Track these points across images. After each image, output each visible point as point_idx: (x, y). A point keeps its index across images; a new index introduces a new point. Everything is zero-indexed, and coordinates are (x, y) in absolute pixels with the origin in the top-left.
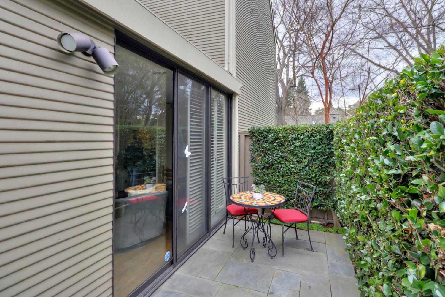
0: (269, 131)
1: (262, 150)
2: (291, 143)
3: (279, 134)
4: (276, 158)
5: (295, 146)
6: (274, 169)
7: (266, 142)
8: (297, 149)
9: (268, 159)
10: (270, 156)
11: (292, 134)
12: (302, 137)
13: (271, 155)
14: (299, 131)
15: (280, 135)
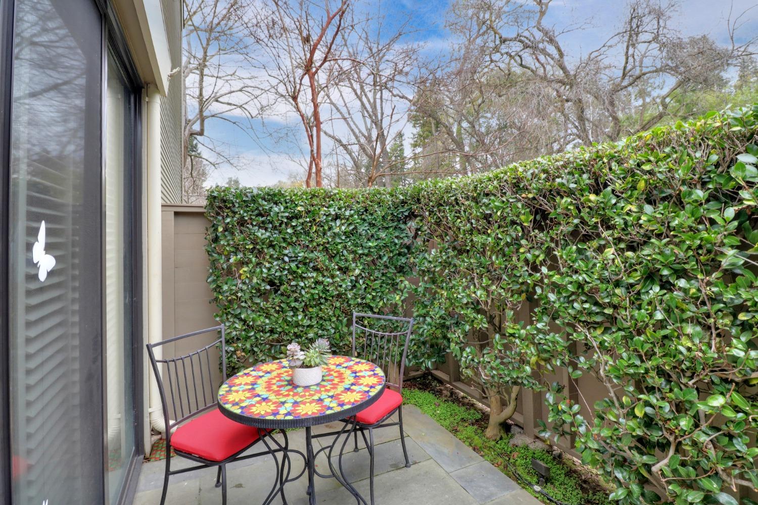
0: (273, 197)
1: (251, 247)
2: (326, 228)
3: (297, 205)
4: (293, 265)
5: (334, 233)
6: (282, 295)
7: (262, 226)
8: (338, 241)
9: (269, 269)
10: (275, 263)
11: (328, 208)
12: (347, 213)
13: (278, 259)
14: (340, 199)
15: (299, 208)
